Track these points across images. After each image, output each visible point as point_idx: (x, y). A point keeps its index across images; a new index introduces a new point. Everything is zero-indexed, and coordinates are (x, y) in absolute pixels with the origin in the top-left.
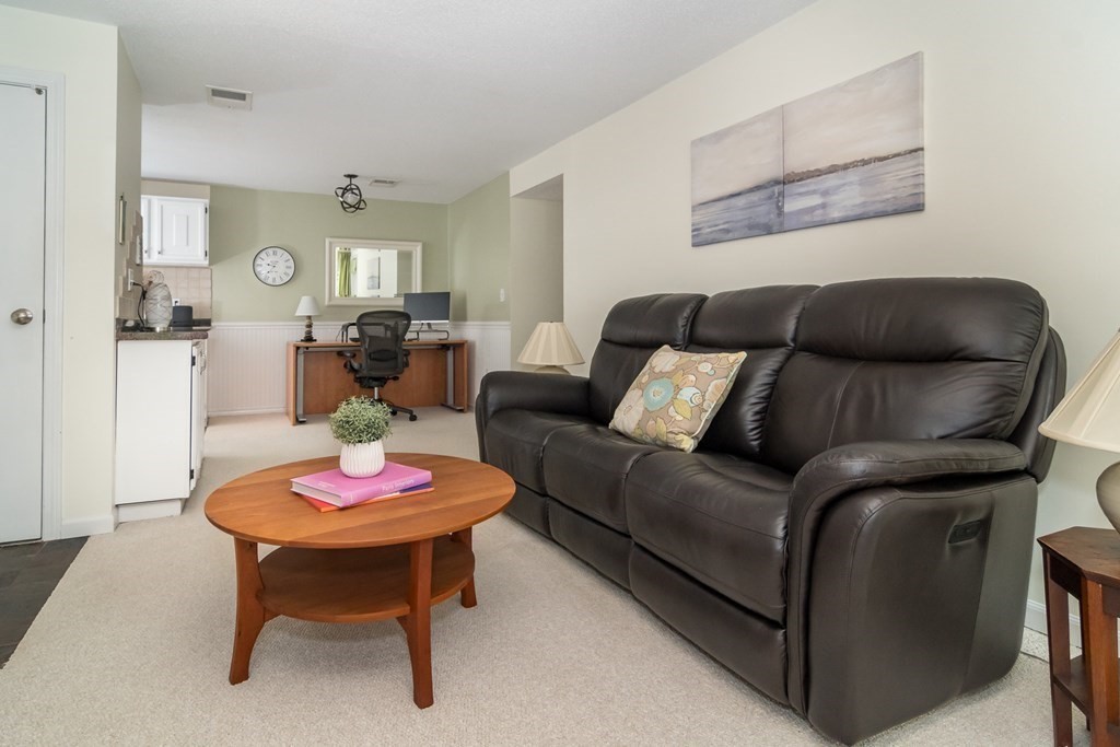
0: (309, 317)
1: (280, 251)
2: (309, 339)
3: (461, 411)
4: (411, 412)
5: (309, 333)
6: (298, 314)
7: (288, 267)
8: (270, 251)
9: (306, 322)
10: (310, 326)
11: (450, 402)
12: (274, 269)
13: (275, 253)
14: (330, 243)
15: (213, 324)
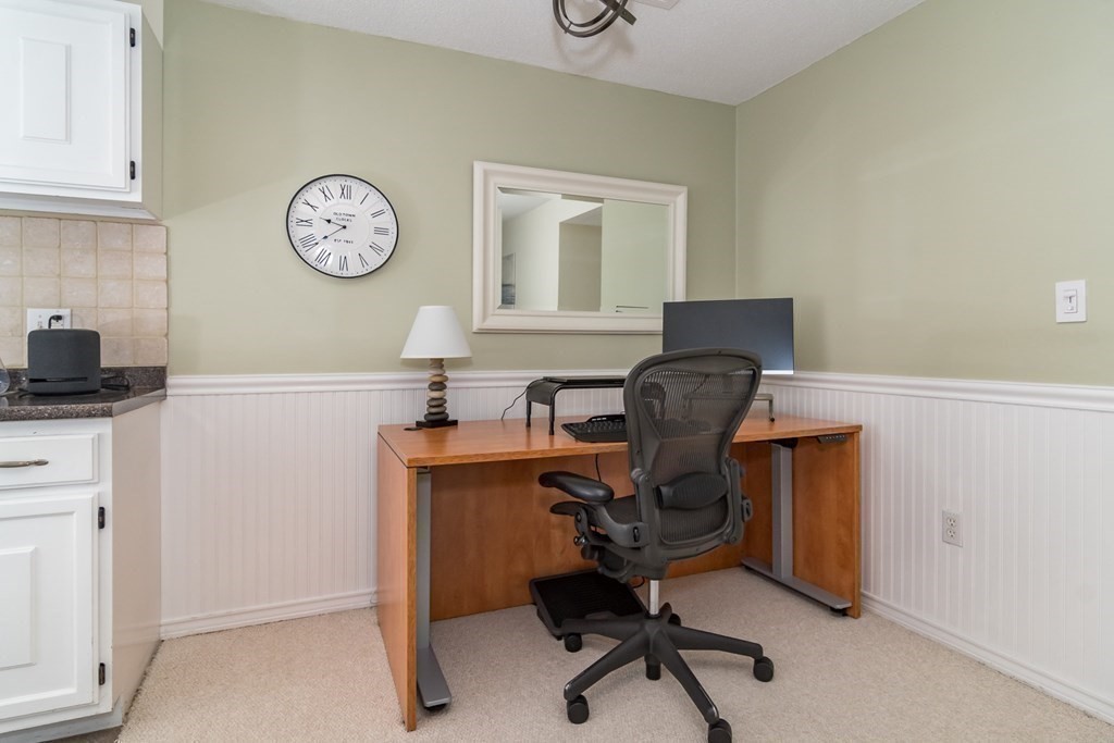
0: (439, 363)
1: (359, 190)
2: (438, 421)
3: (843, 613)
4: (753, 650)
5: (439, 403)
6: (411, 352)
7: (380, 231)
8: (334, 186)
9: (428, 375)
10: (439, 385)
11: (784, 569)
12: (343, 235)
13: (345, 193)
14: (486, 174)
15: (171, 380)
